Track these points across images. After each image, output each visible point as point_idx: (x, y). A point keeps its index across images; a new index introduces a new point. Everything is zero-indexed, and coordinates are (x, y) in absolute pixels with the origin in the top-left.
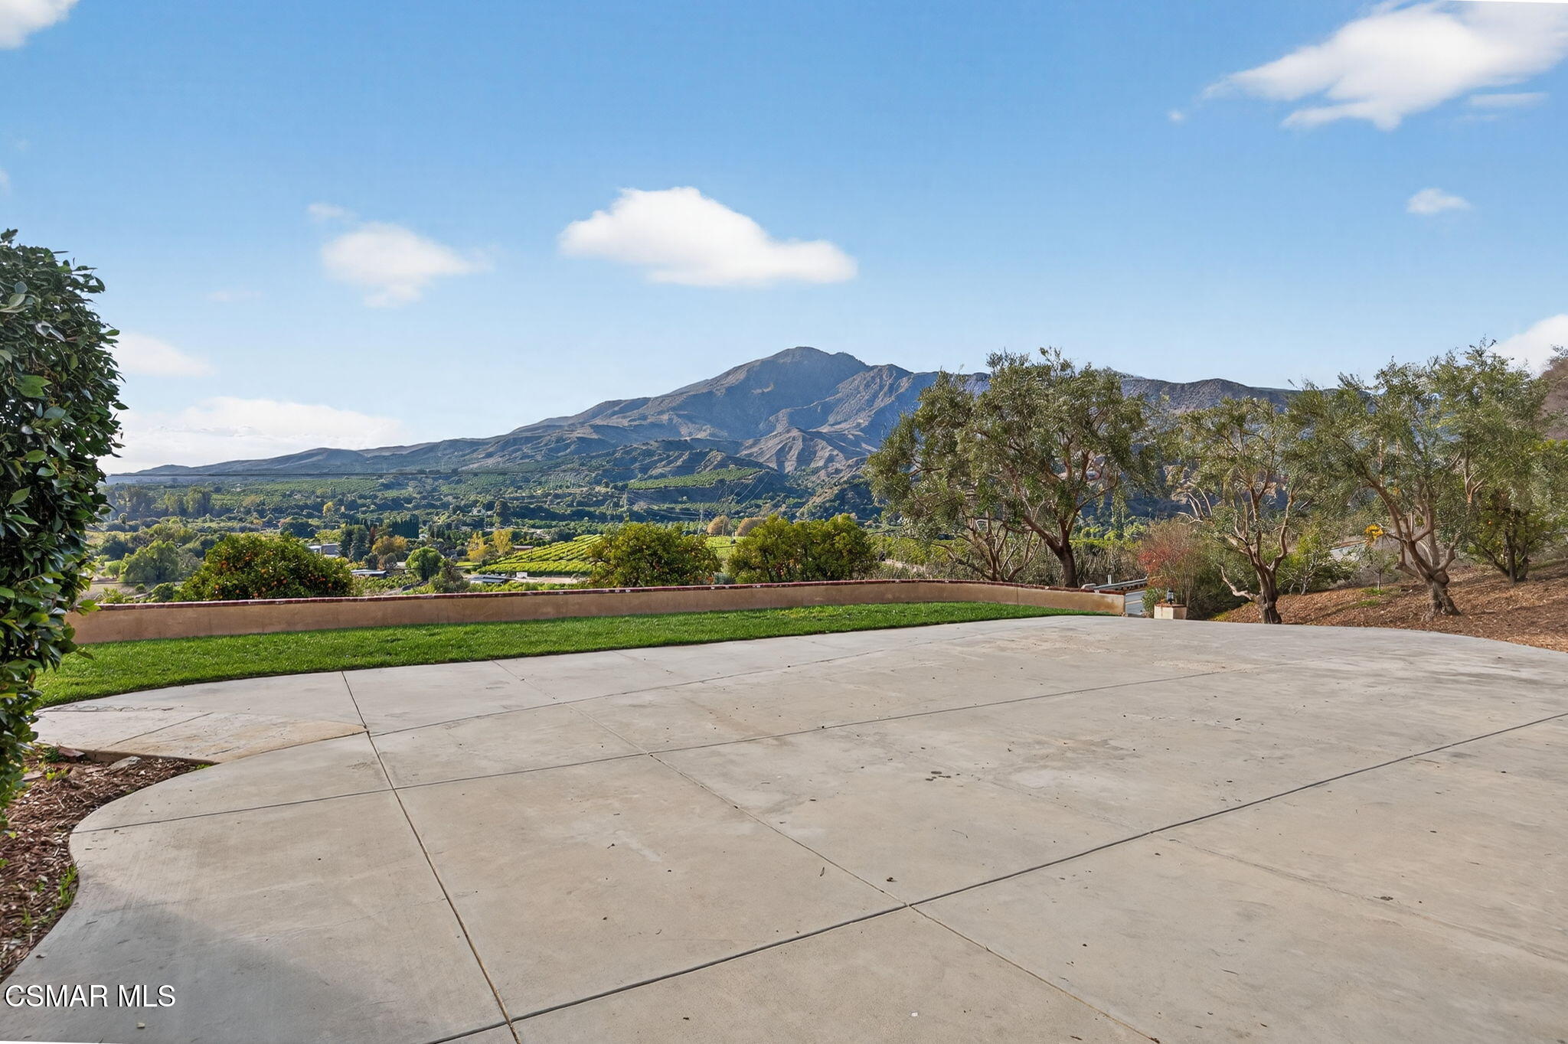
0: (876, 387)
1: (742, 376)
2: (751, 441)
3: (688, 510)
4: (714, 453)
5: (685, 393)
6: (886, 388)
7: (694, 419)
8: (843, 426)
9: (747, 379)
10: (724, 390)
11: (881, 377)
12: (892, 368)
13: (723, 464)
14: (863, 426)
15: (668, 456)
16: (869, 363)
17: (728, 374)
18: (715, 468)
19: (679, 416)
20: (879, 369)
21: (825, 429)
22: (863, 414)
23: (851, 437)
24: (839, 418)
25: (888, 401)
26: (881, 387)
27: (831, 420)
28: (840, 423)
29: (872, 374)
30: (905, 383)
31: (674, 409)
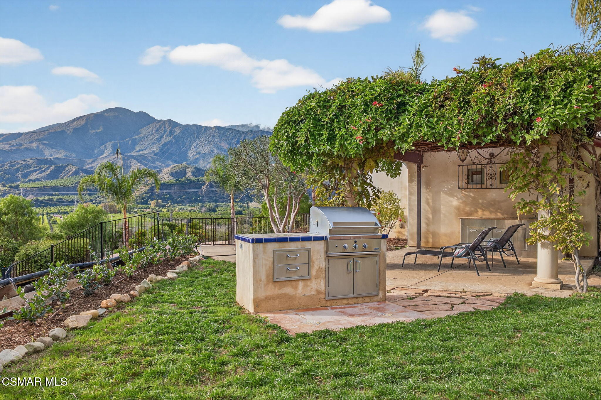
0: (162, 131)
1: (83, 122)
2: (91, 160)
3: (62, 199)
4: (69, 167)
5: (47, 130)
6: (168, 132)
7: (53, 146)
8: (145, 152)
9: (86, 124)
10: (72, 130)
11: (165, 126)
12: (170, 121)
13: (76, 173)
14: (156, 152)
15: (40, 168)
16: (158, 118)
17: (74, 120)
18: (72, 175)
19: (44, 144)
20: (164, 122)
21: (134, 153)
22: (155, 146)
23: (149, 158)
24: (142, 147)
25: (169, 139)
26: (165, 131)
27: (137, 148)
28: (142, 150)
29: (160, 124)
30: (178, 131)
31: (39, 140)
